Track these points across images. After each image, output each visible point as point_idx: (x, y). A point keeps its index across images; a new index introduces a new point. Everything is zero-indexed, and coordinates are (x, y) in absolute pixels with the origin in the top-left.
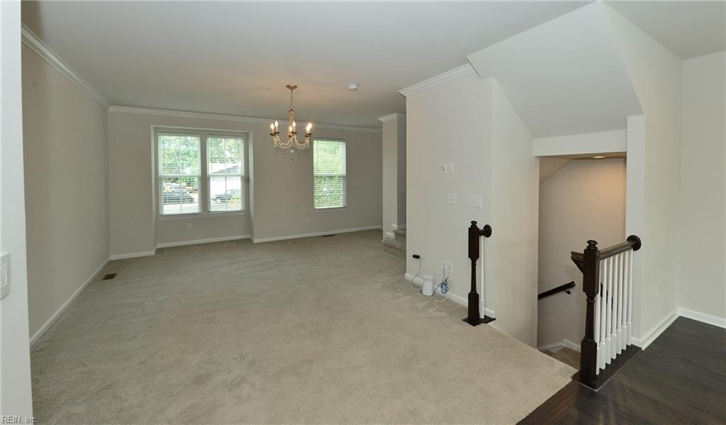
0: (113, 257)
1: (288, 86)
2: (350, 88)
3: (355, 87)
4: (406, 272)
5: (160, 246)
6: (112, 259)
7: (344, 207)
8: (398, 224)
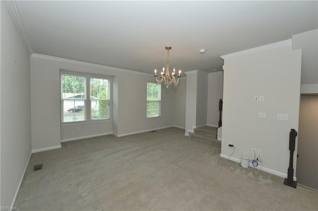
0: (34, 151)
1: (166, 48)
2: (201, 51)
3: (204, 51)
4: (221, 153)
5: (64, 141)
6: (33, 153)
7: (160, 117)
8: (196, 126)
